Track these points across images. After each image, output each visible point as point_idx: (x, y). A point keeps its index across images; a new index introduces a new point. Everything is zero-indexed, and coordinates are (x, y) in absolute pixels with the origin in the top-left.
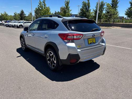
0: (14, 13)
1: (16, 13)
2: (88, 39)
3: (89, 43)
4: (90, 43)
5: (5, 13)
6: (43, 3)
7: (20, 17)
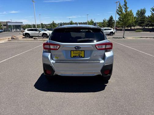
0: (104, 20)
1: (105, 19)
2: (71, 51)
3: (72, 56)
4: (74, 57)
5: (92, 20)
6: (124, 6)
7: (108, 23)
